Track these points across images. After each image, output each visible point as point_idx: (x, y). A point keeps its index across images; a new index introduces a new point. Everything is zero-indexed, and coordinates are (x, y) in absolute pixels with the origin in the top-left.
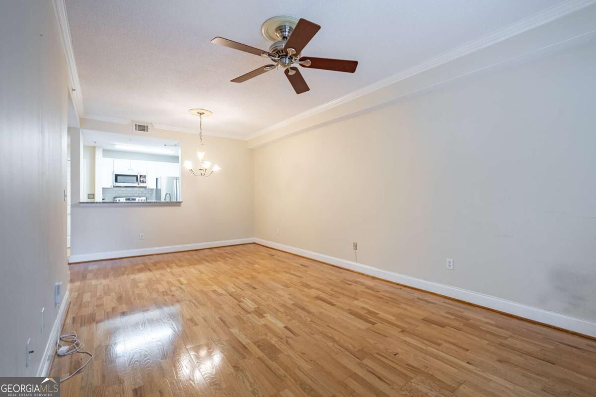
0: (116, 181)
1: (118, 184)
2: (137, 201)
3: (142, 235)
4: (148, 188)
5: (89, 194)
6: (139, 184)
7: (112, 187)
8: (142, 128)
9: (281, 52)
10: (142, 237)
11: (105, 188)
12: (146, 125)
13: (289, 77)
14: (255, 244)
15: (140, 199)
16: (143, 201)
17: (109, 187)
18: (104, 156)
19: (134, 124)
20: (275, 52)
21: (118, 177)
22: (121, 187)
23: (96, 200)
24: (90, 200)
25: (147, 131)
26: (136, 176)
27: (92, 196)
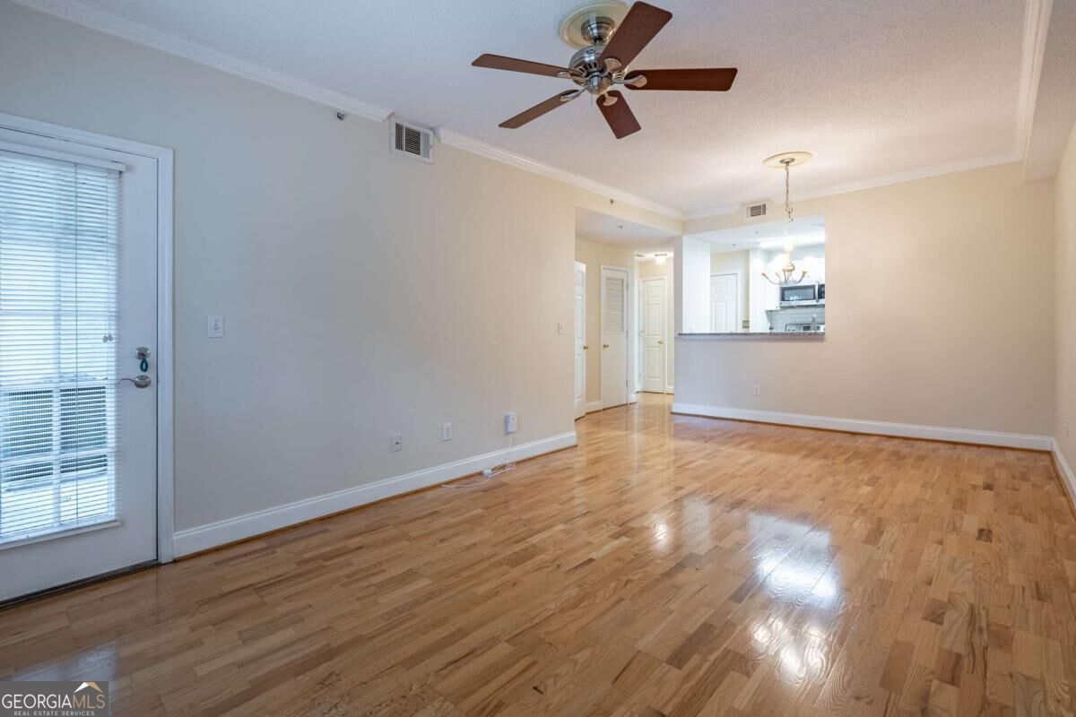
0: (783, 299)
1: (786, 304)
3: (757, 388)
5: (743, 322)
6: (818, 302)
7: (779, 308)
8: (759, 211)
9: (593, 65)
13: (605, 110)
17: (775, 309)
19: (744, 208)
20: (581, 67)
21: (786, 292)
22: (792, 307)
23: (751, 330)
24: (743, 331)
25: (764, 213)
26: (813, 287)
27: (746, 324)
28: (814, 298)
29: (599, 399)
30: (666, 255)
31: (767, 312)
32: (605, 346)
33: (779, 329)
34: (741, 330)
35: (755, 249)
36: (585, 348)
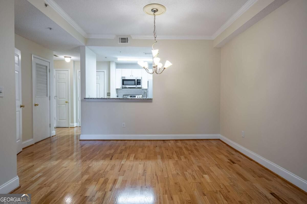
0: (123, 84)
1: (124, 86)
2: (136, 97)
4: (142, 88)
5: (108, 93)
6: (136, 86)
7: (121, 88)
8: (124, 40)
10: (124, 126)
11: (117, 89)
12: (126, 37)
14: (219, 140)
15: (138, 96)
16: (140, 98)
17: (119, 88)
18: (117, 68)
19: (118, 37)
21: (124, 82)
22: (126, 88)
23: (111, 97)
24: (108, 97)
25: (127, 42)
26: (134, 80)
27: (109, 94)
28: (135, 85)
29: (32, 137)
30: (70, 57)
31: (116, 89)
32: (35, 105)
33: (121, 97)
34: (106, 97)
35: (113, 61)
36: (21, 106)
